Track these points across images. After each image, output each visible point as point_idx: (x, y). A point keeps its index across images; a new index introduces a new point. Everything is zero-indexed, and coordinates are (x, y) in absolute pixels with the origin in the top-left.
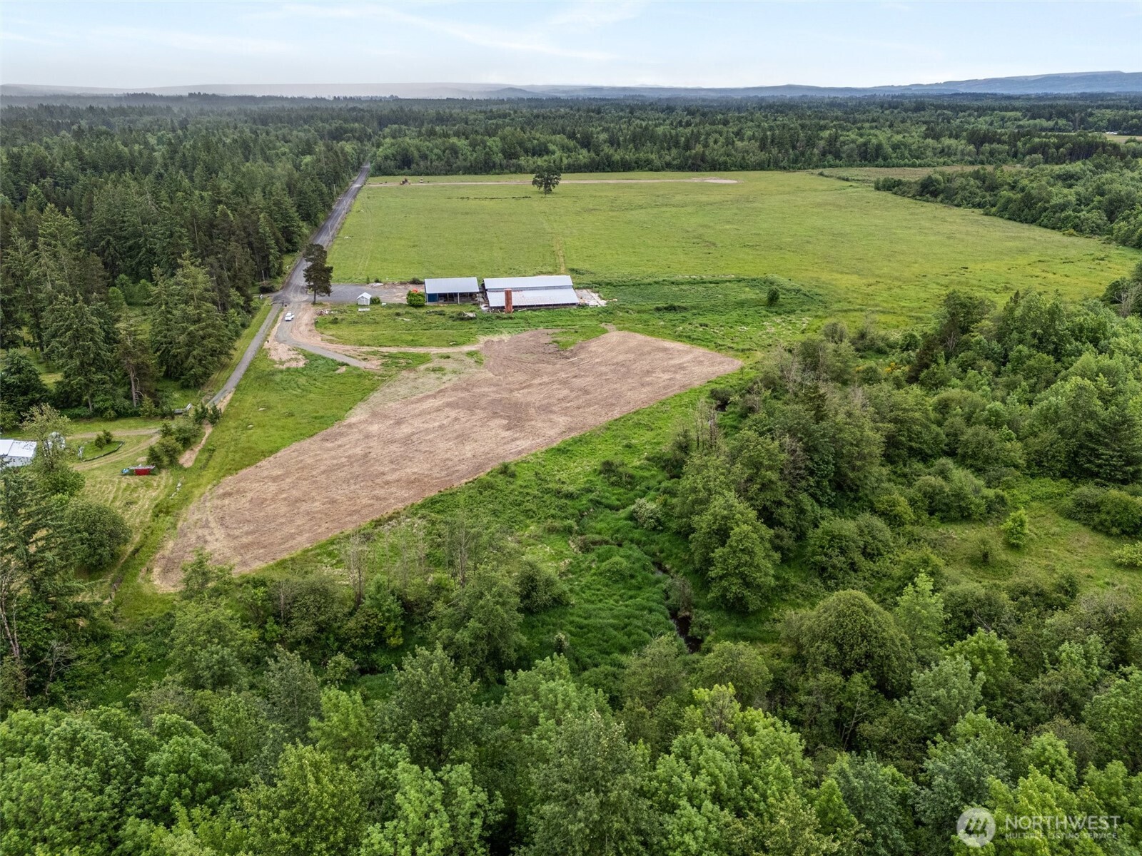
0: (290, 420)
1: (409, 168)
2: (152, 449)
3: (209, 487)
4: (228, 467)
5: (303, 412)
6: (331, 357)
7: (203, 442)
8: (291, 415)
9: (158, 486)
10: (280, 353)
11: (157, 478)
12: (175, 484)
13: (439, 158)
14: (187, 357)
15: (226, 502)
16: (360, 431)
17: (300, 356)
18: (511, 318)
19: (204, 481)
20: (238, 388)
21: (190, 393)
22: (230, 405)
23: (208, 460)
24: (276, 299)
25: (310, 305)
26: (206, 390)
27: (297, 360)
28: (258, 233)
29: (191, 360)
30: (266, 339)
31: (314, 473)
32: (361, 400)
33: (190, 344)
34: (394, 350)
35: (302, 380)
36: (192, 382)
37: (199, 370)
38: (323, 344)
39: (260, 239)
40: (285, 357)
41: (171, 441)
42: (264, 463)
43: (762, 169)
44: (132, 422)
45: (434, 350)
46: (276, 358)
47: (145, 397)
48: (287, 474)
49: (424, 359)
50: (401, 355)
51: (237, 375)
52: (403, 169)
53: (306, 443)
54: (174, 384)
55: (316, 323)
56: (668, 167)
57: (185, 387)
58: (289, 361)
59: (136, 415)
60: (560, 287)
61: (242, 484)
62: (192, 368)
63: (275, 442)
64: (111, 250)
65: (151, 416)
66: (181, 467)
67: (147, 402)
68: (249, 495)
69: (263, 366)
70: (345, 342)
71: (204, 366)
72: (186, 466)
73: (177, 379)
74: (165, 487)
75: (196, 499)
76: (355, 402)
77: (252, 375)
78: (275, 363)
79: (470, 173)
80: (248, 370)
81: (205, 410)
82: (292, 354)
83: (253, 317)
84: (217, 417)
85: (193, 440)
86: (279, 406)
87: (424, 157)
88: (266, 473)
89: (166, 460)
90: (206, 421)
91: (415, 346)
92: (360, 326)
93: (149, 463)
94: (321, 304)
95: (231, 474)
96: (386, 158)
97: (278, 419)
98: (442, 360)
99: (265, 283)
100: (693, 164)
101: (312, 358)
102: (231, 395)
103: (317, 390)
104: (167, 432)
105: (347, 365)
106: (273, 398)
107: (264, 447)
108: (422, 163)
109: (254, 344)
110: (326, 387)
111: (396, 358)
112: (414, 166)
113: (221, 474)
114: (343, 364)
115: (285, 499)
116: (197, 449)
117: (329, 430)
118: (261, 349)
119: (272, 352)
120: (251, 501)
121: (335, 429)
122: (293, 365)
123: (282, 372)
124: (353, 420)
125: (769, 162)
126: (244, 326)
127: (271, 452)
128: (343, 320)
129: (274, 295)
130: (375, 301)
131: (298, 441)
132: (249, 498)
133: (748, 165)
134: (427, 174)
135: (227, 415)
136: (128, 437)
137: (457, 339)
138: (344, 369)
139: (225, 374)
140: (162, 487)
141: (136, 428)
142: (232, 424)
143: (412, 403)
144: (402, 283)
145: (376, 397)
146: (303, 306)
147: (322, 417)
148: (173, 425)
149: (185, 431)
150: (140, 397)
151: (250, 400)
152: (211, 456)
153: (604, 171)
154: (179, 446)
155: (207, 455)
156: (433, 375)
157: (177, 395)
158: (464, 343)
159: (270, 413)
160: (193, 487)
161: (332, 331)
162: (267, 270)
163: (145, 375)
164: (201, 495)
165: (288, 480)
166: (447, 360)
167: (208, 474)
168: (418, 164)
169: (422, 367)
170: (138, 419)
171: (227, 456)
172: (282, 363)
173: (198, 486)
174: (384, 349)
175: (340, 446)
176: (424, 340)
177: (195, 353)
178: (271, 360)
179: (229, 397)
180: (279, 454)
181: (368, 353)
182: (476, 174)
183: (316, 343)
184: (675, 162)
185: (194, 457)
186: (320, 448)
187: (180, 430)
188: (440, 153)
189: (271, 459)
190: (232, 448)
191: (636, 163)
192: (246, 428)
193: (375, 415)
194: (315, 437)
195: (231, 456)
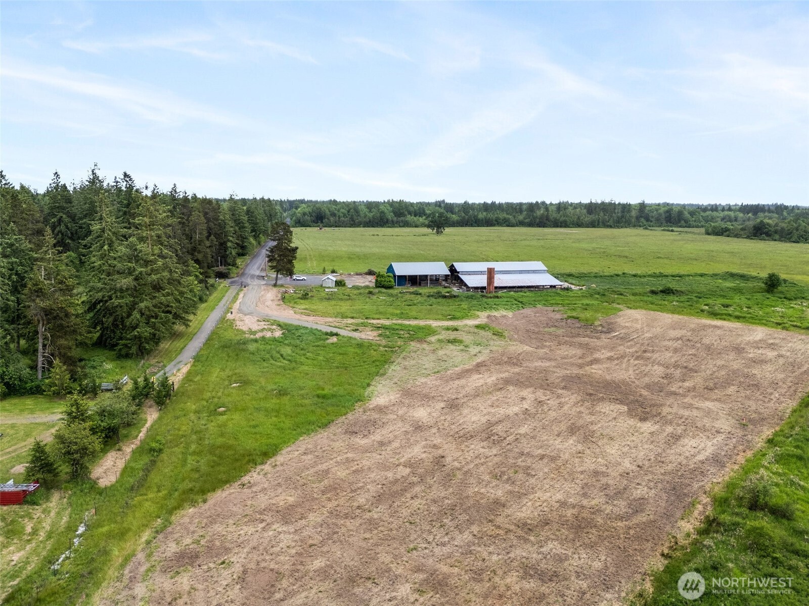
0: (285, 399)
1: (322, 222)
2: (39, 449)
3: (146, 535)
4: (187, 485)
5: (301, 388)
6: (314, 327)
7: (142, 435)
8: (282, 393)
9: (35, 532)
10: (248, 323)
11: (37, 512)
12: (71, 528)
13: (344, 215)
14: (129, 315)
15: (184, 581)
16: (403, 419)
17: (274, 327)
18: (497, 297)
19: (133, 520)
20: (197, 359)
21: (129, 363)
22: (188, 378)
23: (147, 470)
24: (232, 283)
25: (271, 287)
26: (153, 361)
27: (272, 331)
28: (217, 220)
29: (136, 315)
30: (229, 310)
31: (361, 500)
32: (377, 374)
33: (136, 292)
34: (387, 323)
35: (287, 351)
36: (134, 350)
37: (144, 331)
38: (298, 316)
39: (219, 225)
40: (255, 327)
41: (82, 433)
42: (254, 476)
43: (594, 226)
44: (29, 402)
45: (434, 324)
46: (245, 328)
47: (56, 362)
48: (307, 503)
49: (430, 331)
50: (397, 327)
51: (195, 346)
52: (317, 222)
53: (322, 438)
54: (107, 353)
55: (283, 299)
56: (521, 224)
57: (123, 356)
58: (263, 330)
59: (37, 391)
60: (534, 272)
61: (218, 528)
62: (137, 326)
63: (268, 436)
64: (63, 227)
65: (59, 394)
66: (93, 486)
67: (59, 370)
68: (238, 559)
69: (229, 335)
70: (324, 315)
71: (153, 326)
72: (103, 483)
73: (112, 347)
74: (49, 536)
75: (112, 573)
76: (372, 376)
77: (217, 344)
78: (244, 333)
79: (368, 227)
80: (209, 339)
81: (148, 384)
82: (263, 325)
83: (210, 294)
84: (168, 395)
85: (123, 432)
86: (262, 380)
87: (333, 215)
88: (263, 501)
89: (64, 469)
90: (149, 402)
91: (408, 318)
92: (333, 302)
93: (29, 476)
94: (282, 286)
95: (194, 503)
96: (304, 214)
97: (266, 398)
98: (450, 332)
99: (222, 269)
100: (540, 222)
101: (289, 330)
102: (189, 366)
103: (309, 362)
104: (76, 416)
105: (337, 335)
106: (251, 371)
107: (250, 444)
108: (332, 219)
109: (215, 315)
110: (321, 358)
111: (394, 329)
112: (325, 221)
113: (171, 503)
114: (333, 334)
115: (324, 574)
116: (129, 449)
117: (350, 416)
118: (223, 320)
119: (238, 323)
120: (242, 579)
121: (356, 415)
122: (268, 335)
123: (256, 341)
124: (381, 400)
125: (598, 221)
126: (201, 300)
127: (266, 454)
128: (312, 296)
129: (230, 280)
130: (339, 284)
131: (307, 432)
132: (237, 569)
133: (582, 223)
134: (336, 227)
135: (183, 393)
136: (13, 426)
137: (453, 313)
138: (334, 339)
139: (178, 344)
140: (42, 535)
141: (32, 412)
142: (191, 406)
143: (452, 379)
144: (357, 274)
145: (395, 369)
146: (263, 288)
147: (333, 396)
148: (92, 406)
149: (112, 414)
150: (50, 363)
151: (216, 374)
152: (153, 462)
153: (472, 225)
154: (96, 443)
155: (146, 459)
156: (451, 347)
157: (108, 366)
158: (462, 318)
159: (250, 390)
160: (110, 536)
161: (303, 305)
162: (224, 257)
163: (61, 327)
164: (127, 560)
165: (314, 518)
166: (455, 332)
167: (148, 502)
168: (328, 219)
169: (433, 339)
170: (41, 399)
171: (185, 461)
172: (254, 333)
173: (122, 535)
174: (375, 322)
175: (382, 444)
176: (414, 313)
177: (142, 305)
178: (238, 330)
179: (185, 369)
180: (280, 459)
181: (357, 325)
182: (373, 227)
183: (288, 315)
184: (527, 221)
185: (121, 464)
186: (351, 448)
187: (102, 413)
188: (346, 212)
189: (267, 467)
190: (193, 447)
191: (496, 221)
192: (214, 413)
193: (409, 394)
194: (332, 428)
195: (190, 460)
